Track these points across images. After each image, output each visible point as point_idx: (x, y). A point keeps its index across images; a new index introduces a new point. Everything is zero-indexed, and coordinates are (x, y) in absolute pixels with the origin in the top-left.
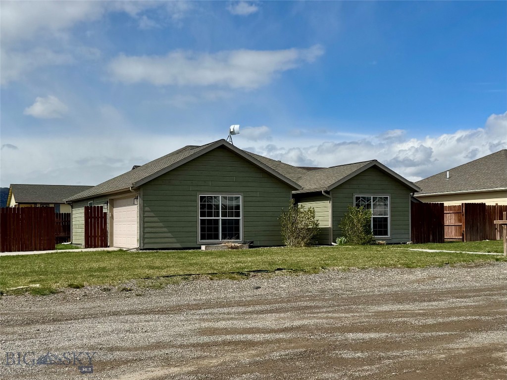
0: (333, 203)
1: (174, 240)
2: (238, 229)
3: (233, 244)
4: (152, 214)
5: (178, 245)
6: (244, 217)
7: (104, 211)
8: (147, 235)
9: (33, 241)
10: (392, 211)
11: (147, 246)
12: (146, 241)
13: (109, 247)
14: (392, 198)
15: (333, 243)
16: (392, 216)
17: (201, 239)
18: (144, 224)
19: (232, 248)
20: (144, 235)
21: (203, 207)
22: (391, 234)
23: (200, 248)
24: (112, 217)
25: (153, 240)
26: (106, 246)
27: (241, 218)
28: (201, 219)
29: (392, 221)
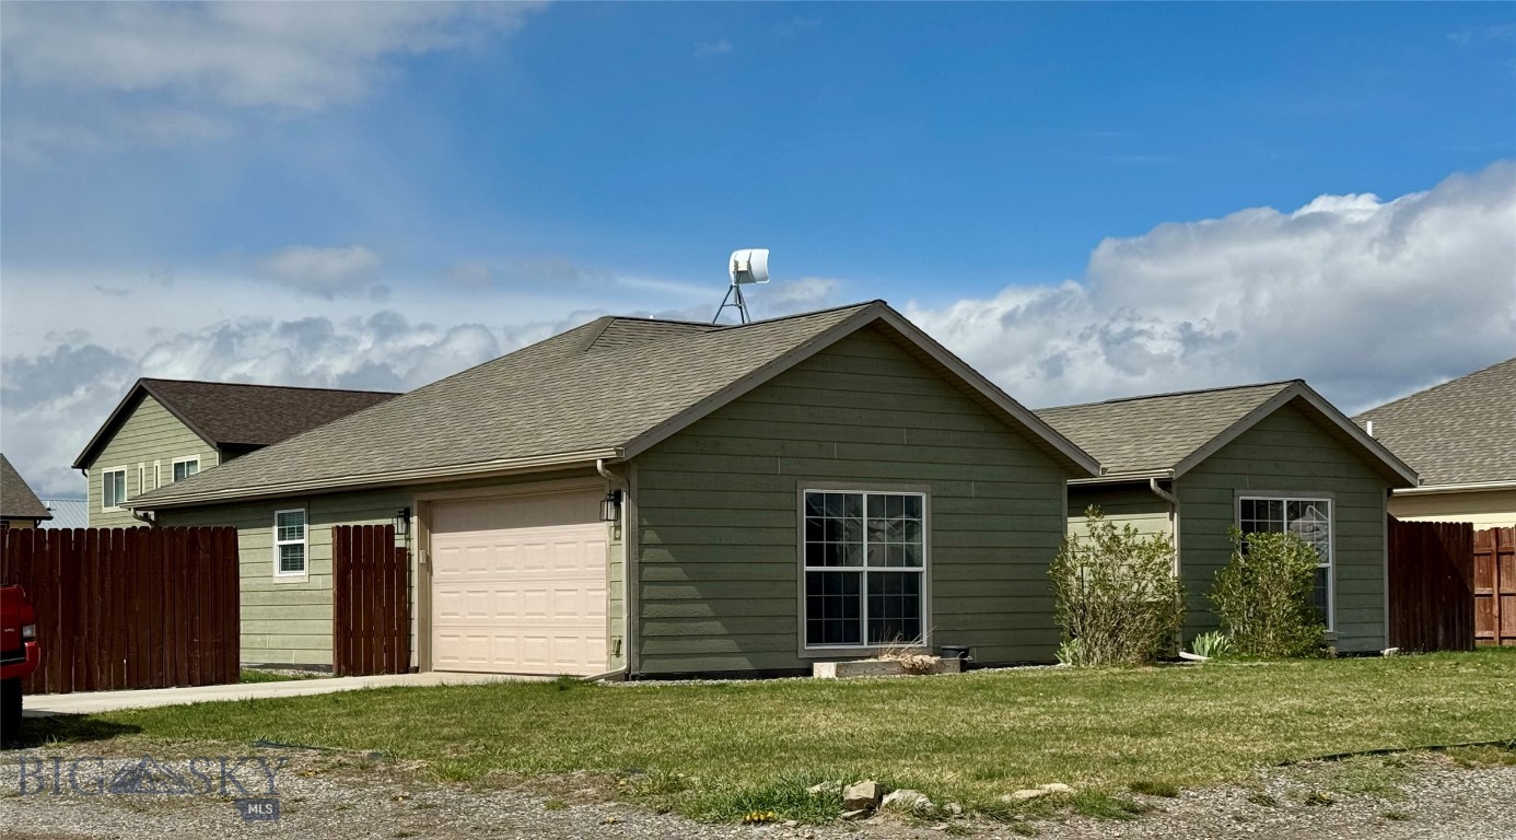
0: (1182, 519)
1: (729, 644)
2: (913, 606)
3: (917, 659)
4: (665, 554)
5: (743, 663)
6: (934, 564)
7: (399, 543)
8: (650, 628)
9: (167, 652)
10: (1338, 549)
11: (651, 666)
12: (650, 646)
13: (416, 670)
14: (1337, 506)
15: (1183, 654)
16: (1338, 564)
17: (811, 640)
18: (641, 591)
19: (915, 670)
20: (641, 628)
21: (813, 531)
22: (1338, 625)
23: (809, 672)
24: (427, 566)
25: (668, 646)
26: (405, 668)
27: (923, 569)
28: (808, 573)
29: (1338, 579)
